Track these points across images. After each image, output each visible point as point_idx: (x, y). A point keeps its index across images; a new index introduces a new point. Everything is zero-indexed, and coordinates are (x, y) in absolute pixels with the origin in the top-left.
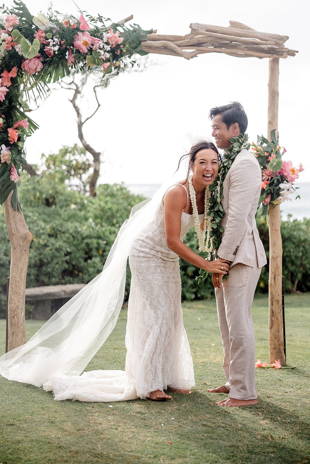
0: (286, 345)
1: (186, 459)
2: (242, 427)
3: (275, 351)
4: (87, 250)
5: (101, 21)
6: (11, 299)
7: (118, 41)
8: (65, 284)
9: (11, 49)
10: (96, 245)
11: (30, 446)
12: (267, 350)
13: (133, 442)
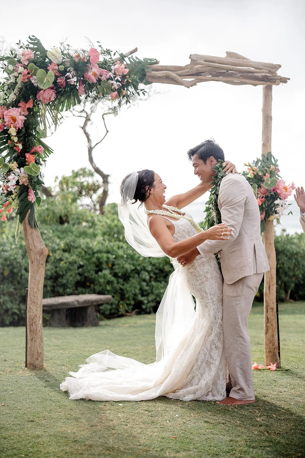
0: (280, 348)
1: (190, 452)
2: (241, 424)
3: (270, 354)
4: (97, 263)
5: (109, 54)
6: (30, 308)
7: (124, 72)
8: (78, 294)
9: (27, 81)
10: (105, 259)
11: (48, 440)
12: (262, 353)
13: (142, 437)
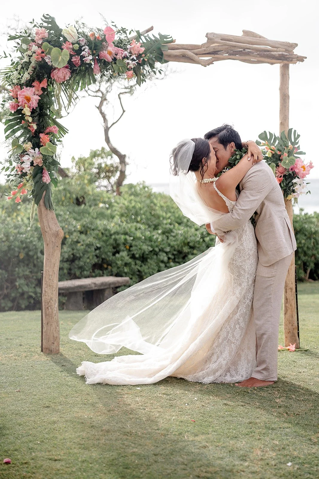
0: (299, 329)
1: (209, 435)
2: (260, 405)
3: (290, 335)
4: (115, 245)
5: (125, 32)
6: (45, 292)
7: (139, 51)
8: (96, 276)
9: (41, 60)
10: (123, 241)
11: (64, 426)
12: (282, 334)
13: (160, 421)
